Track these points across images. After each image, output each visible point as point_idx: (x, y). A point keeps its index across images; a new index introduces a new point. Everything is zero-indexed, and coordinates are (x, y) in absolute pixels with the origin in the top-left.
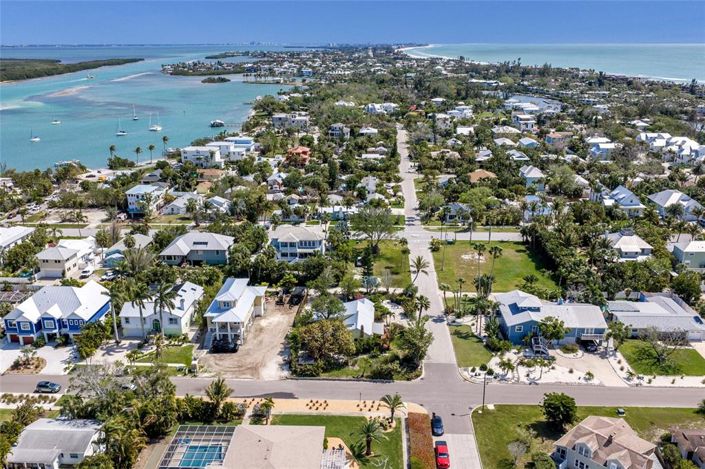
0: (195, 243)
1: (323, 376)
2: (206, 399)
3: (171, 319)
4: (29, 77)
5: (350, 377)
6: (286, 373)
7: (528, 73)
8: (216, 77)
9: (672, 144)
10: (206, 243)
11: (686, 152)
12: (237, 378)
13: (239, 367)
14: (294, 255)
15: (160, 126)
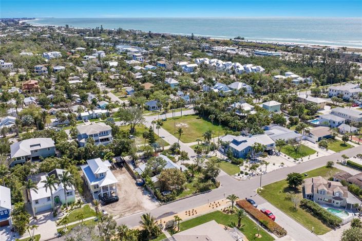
0: (31, 146)
1: (177, 198)
2: (141, 229)
3: (68, 193)
5: (191, 195)
6: (157, 203)
7: (111, 33)
9: (213, 63)
10: (39, 145)
11: (221, 66)
12: (133, 214)
13: (128, 208)
14: (97, 141)
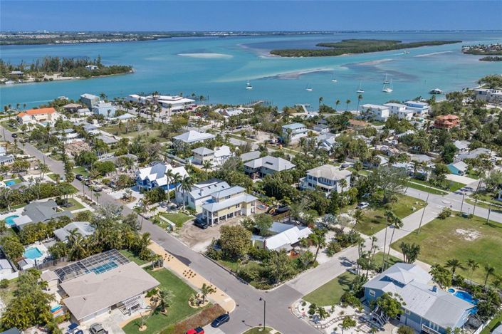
0: (267, 163)
1: (219, 261)
3: (191, 198)
4: (365, 51)
5: (230, 269)
6: (206, 251)
8: (494, 57)
12: (183, 242)
13: (193, 237)
14: (315, 186)
15: (391, 89)
